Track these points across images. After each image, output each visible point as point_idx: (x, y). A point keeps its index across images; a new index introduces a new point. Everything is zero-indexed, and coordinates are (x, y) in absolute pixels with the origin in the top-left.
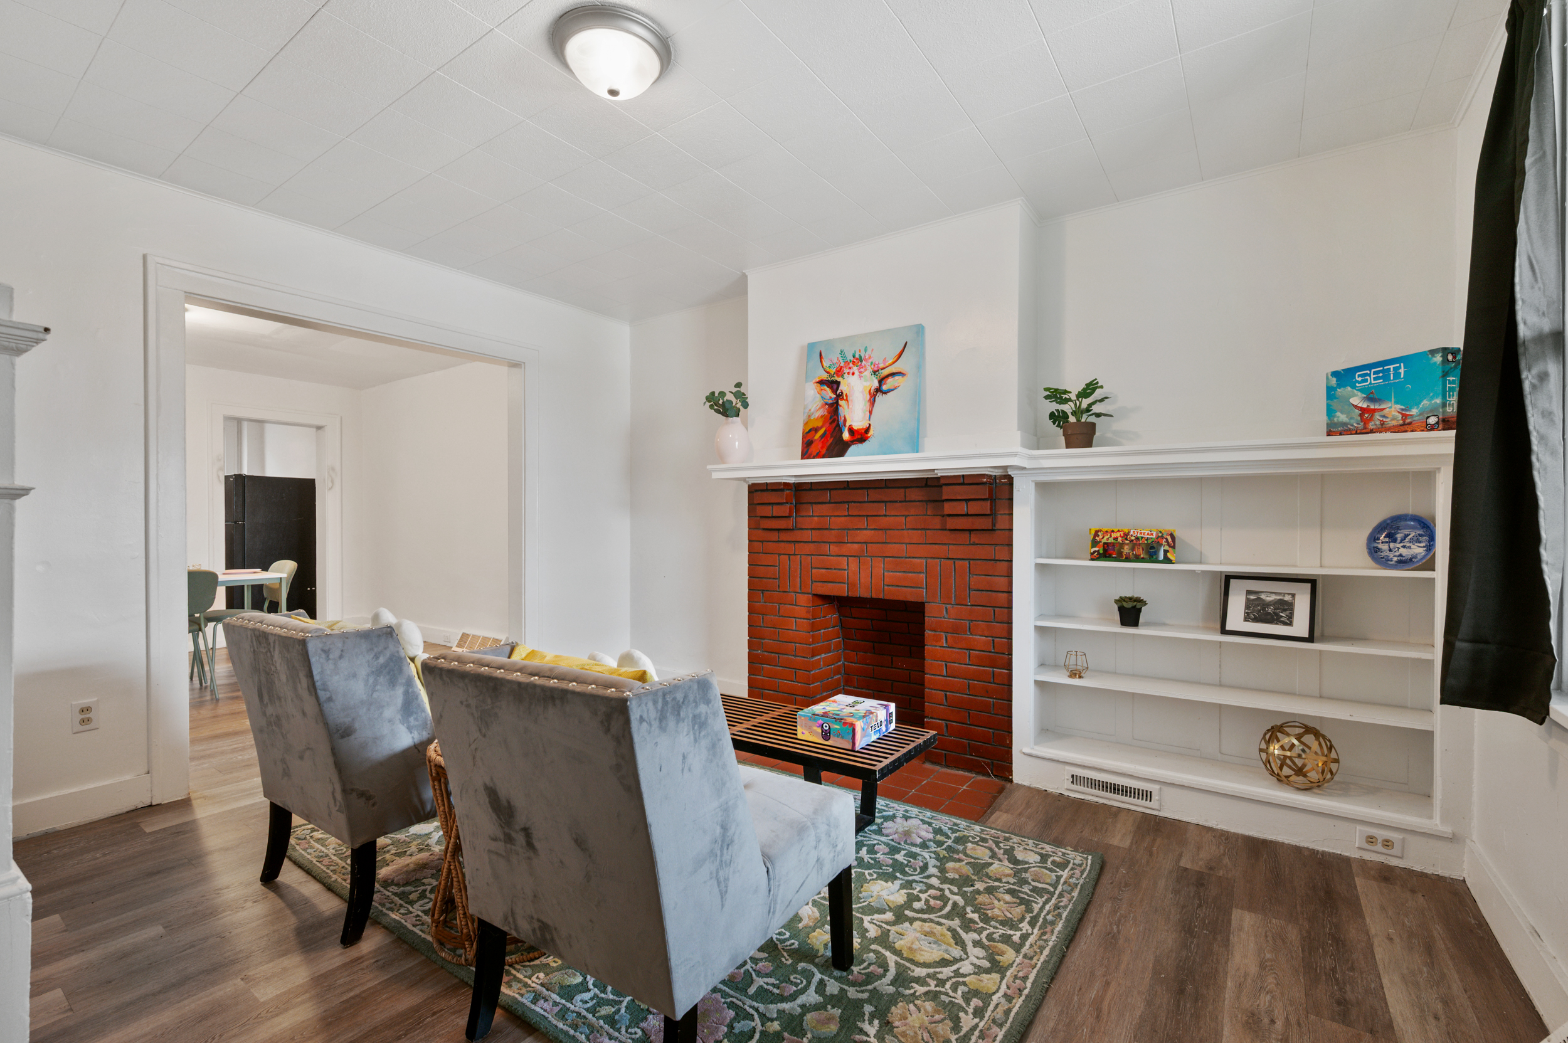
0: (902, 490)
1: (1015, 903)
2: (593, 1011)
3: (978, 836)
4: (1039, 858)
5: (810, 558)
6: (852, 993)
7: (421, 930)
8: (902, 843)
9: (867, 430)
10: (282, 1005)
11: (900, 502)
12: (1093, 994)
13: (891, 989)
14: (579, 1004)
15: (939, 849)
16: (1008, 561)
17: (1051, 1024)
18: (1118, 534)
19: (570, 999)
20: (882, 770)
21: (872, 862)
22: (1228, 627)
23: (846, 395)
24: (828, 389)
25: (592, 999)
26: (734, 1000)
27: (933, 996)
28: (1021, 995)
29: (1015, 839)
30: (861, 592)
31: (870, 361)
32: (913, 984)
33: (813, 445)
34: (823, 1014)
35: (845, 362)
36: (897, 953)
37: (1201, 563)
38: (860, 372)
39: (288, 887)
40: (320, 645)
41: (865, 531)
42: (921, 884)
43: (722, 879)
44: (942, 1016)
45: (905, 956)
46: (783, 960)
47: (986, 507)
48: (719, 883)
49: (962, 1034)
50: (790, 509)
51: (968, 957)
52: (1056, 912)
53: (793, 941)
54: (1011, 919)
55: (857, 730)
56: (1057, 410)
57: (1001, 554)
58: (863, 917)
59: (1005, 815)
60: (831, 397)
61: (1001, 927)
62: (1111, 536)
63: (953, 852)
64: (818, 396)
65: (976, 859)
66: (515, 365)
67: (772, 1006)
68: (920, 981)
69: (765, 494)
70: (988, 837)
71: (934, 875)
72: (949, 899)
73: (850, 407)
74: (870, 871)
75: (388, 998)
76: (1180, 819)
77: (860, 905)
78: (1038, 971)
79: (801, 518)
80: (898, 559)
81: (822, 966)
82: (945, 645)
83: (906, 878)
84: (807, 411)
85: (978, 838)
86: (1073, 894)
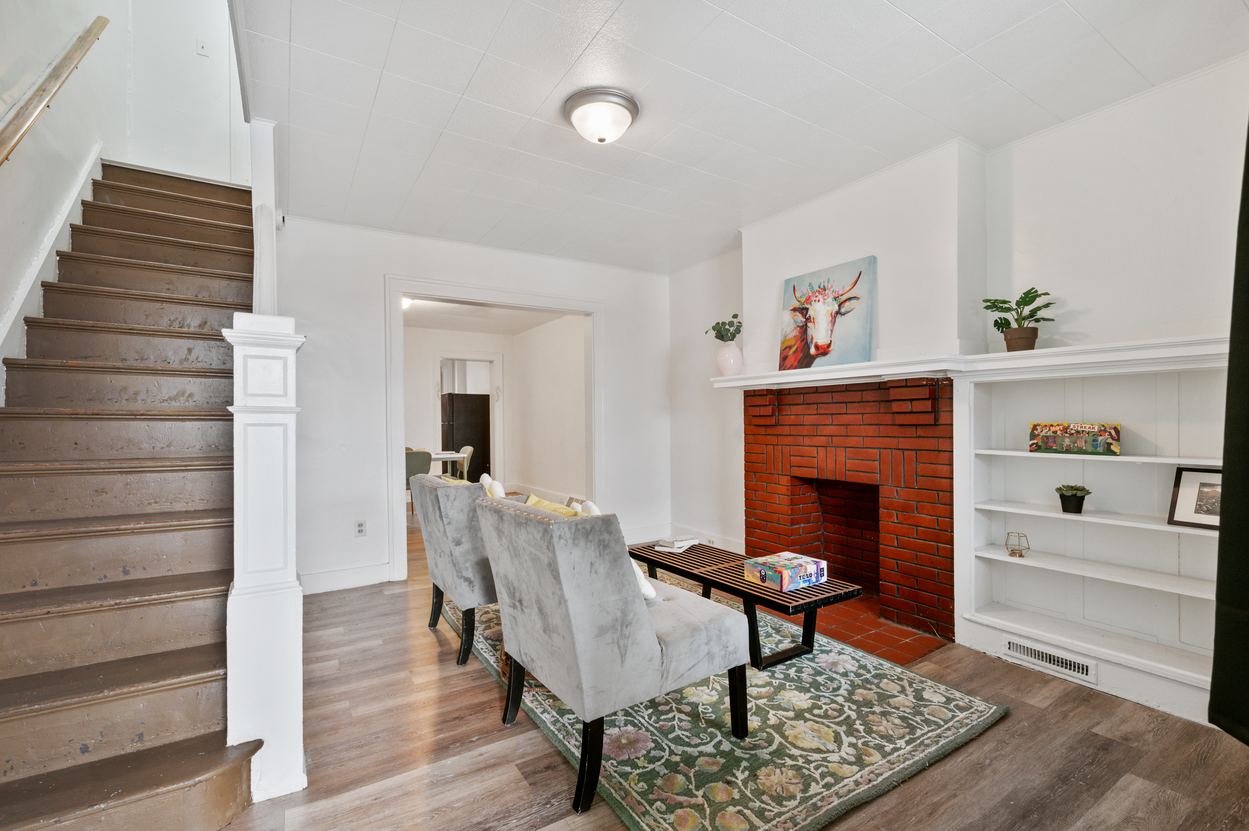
0: (860, 393)
1: (902, 726)
2: (572, 725)
3: (896, 675)
4: (945, 700)
5: (788, 447)
6: (738, 753)
7: (497, 666)
8: (827, 670)
9: (829, 345)
10: (423, 688)
11: (858, 402)
12: (936, 799)
13: (768, 757)
14: (566, 720)
15: (856, 679)
16: (949, 451)
17: (886, 808)
18: (1057, 428)
19: (562, 716)
20: (796, 607)
21: (796, 678)
22: (1177, 518)
23: (813, 319)
24: (799, 315)
25: (574, 719)
26: (658, 739)
27: (798, 769)
28: (869, 784)
29: (930, 683)
30: (828, 476)
31: (832, 289)
32: (786, 758)
33: (788, 359)
34: (711, 760)
35: (813, 292)
36: (785, 738)
37: (1156, 455)
38: (824, 299)
39: (441, 631)
40: (444, 492)
41: (830, 427)
42: (827, 699)
43: (622, 645)
44: (797, 781)
45: (789, 740)
46: (700, 724)
47: (927, 406)
48: (619, 647)
49: (807, 795)
50: (773, 409)
51: (840, 751)
52: (936, 739)
53: (712, 715)
54: (892, 736)
55: (784, 577)
56: (1000, 318)
57: (943, 445)
58: (770, 710)
59: (933, 665)
60: (802, 321)
61: (880, 739)
62: (1050, 430)
63: (867, 683)
64: (792, 320)
65: (884, 690)
66: (588, 314)
67: (680, 747)
68: (792, 757)
69: (754, 398)
70: (905, 678)
71: (842, 696)
72: (845, 712)
73: (816, 327)
74: (791, 684)
75: (471, 695)
76: (1118, 695)
77: (772, 703)
78: (894, 773)
79: (782, 417)
80: (857, 449)
81: (726, 733)
82: (896, 521)
83: (818, 693)
84: (784, 332)
85: (896, 677)
86: (960, 730)
